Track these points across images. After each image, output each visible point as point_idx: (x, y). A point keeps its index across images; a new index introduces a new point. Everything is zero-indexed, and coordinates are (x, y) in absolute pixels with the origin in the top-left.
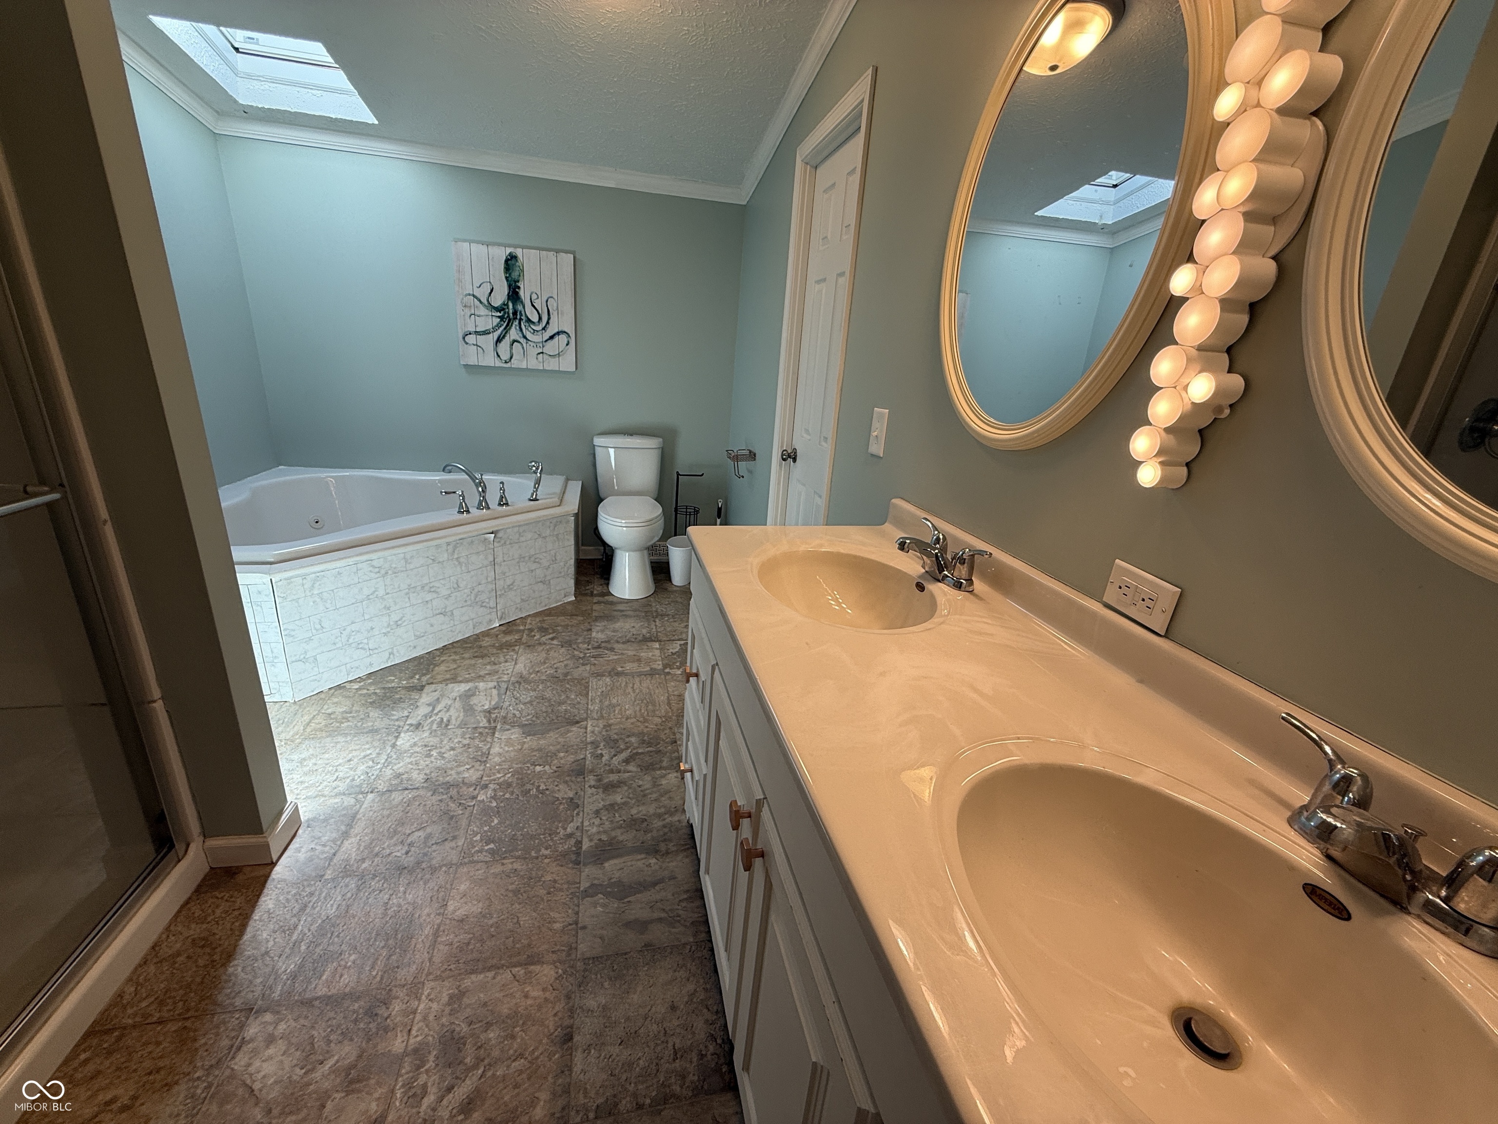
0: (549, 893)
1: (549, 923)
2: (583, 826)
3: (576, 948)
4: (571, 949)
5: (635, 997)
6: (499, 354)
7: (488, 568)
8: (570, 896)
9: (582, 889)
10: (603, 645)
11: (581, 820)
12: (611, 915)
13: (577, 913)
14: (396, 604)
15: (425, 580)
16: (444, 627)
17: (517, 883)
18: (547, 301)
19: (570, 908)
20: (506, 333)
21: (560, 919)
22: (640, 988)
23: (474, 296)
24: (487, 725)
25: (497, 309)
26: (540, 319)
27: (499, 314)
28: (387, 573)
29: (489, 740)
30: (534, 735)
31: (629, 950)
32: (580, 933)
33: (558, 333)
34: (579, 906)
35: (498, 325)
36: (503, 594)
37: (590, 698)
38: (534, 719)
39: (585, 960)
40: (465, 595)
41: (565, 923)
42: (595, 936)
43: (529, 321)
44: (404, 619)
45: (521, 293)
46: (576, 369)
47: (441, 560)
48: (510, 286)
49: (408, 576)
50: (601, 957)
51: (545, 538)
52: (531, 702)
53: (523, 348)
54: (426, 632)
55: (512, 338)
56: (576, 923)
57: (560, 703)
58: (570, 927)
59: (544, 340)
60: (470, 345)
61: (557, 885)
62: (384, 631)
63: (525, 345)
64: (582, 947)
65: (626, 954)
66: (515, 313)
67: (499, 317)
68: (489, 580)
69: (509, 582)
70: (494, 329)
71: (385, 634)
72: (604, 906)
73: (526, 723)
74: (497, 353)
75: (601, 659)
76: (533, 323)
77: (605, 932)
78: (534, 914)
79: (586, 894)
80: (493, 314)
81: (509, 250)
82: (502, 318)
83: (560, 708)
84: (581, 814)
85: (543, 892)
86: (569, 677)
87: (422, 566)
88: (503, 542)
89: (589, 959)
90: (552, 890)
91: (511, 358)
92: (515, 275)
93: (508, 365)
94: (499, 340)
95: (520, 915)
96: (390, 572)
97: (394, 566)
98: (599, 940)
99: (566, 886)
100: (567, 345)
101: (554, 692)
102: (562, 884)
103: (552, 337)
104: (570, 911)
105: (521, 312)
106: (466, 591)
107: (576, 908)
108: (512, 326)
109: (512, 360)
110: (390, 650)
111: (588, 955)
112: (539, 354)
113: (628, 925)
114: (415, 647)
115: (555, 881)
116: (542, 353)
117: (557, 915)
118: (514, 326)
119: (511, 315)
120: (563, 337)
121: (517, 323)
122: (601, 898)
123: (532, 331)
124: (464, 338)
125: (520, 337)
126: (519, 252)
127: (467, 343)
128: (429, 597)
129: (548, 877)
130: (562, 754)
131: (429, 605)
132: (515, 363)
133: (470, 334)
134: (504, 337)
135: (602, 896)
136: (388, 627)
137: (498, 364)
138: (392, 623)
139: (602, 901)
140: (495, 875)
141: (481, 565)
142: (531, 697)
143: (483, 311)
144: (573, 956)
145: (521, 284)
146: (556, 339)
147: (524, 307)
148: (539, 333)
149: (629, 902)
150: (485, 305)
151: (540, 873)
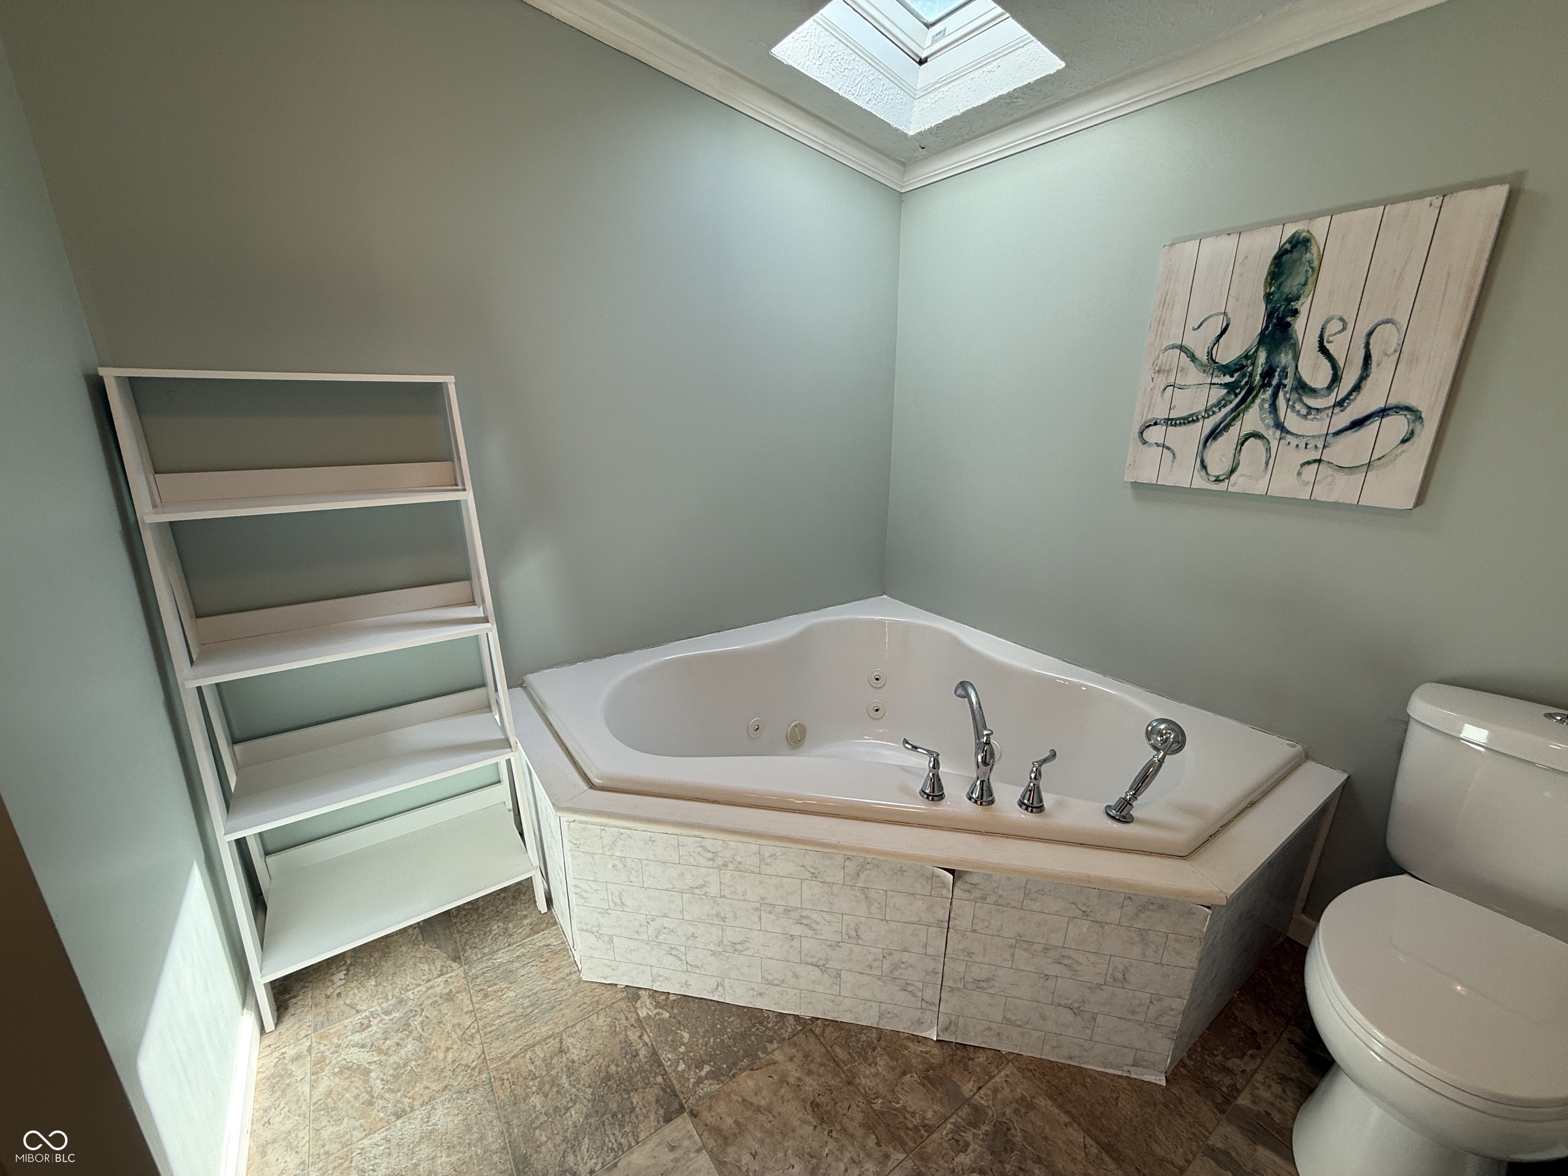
6: (1208, 462)
7: (932, 930)
14: (735, 918)
15: (794, 902)
16: (820, 988)
18: (1370, 334)
20: (1234, 419)
23: (1182, 348)
25: (1227, 369)
26: (1336, 378)
27: (1228, 379)
28: (725, 865)
33: (1383, 412)
35: (1219, 403)
36: (959, 990)
40: (871, 957)
43: (1302, 387)
44: (747, 945)
45: (1299, 325)
46: (1420, 500)
48: (1270, 315)
49: (761, 883)
53: (1269, 450)
54: (783, 981)
55: (1247, 430)
59: (1332, 431)
60: (1150, 445)
62: (712, 947)
63: (1274, 444)
66: (1268, 373)
67: (1226, 385)
68: (930, 951)
69: (977, 972)
70: (1209, 412)
71: (714, 953)
74: (1202, 462)
76: (1313, 392)
80: (1215, 380)
81: (1290, 230)
82: (1231, 388)
87: (790, 876)
88: (977, 894)
91: (1233, 471)
92: (1291, 285)
93: (1222, 487)
94: (1214, 435)
96: (731, 866)
100: (1404, 441)
103: (1357, 424)
105: (1284, 369)
106: (873, 950)
108: (1253, 401)
109: (1234, 477)
110: (719, 980)
112: (1309, 463)
114: (761, 994)
116: (1319, 461)
118: (1258, 401)
119: (1258, 378)
120: (1397, 425)
121: (1270, 391)
123: (1304, 411)
124: (1142, 433)
125: (1268, 427)
126: (1318, 229)
127: (1145, 442)
128: (797, 930)
131: (796, 943)
132: (1238, 483)
133: (1156, 424)
134: (1226, 428)
136: (719, 945)
137: (1200, 482)
138: (725, 942)
141: (915, 919)
143: (1194, 375)
145: (1303, 306)
146: (1372, 428)
147: (1296, 358)
148: (1323, 415)
150: (1202, 365)
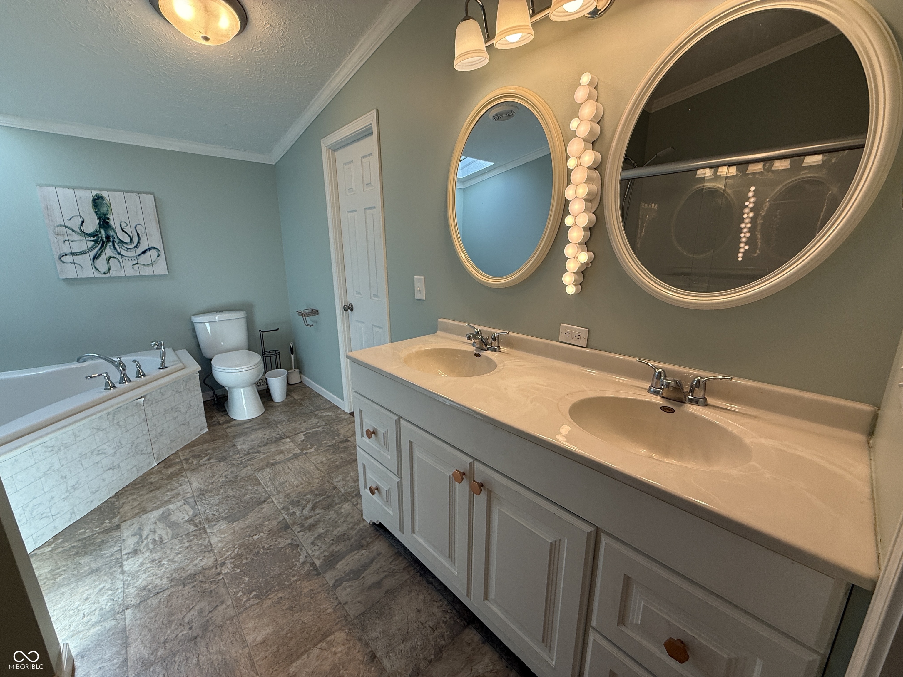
0: (312, 598)
1: (323, 612)
2: (309, 554)
3: (348, 615)
4: (345, 617)
5: (397, 618)
6: (97, 267)
7: (143, 424)
8: (327, 592)
9: (331, 585)
10: (250, 451)
11: (305, 552)
12: (358, 589)
13: (337, 598)
15: (94, 446)
17: (287, 603)
19: (331, 599)
21: (328, 607)
22: (396, 612)
24: (196, 528)
25: (90, 235)
26: (131, 240)
28: (59, 449)
29: (204, 536)
30: (238, 520)
31: (379, 599)
32: (346, 607)
34: (335, 594)
36: (156, 441)
37: (263, 485)
38: (231, 511)
39: (358, 617)
41: (334, 606)
42: (355, 604)
45: (111, 222)
46: (168, 272)
47: (104, 428)
48: (100, 218)
50: (366, 611)
51: (180, 392)
52: (221, 502)
56: (340, 603)
57: (244, 495)
58: (337, 607)
59: (138, 254)
61: (314, 591)
64: (352, 613)
65: (378, 602)
66: (108, 237)
68: (144, 433)
69: (159, 431)
72: (349, 587)
73: (226, 515)
75: (254, 460)
77: (359, 599)
78: (310, 613)
79: (335, 586)
83: (245, 498)
84: (303, 549)
85: (307, 600)
86: (239, 478)
88: (150, 402)
89: (359, 615)
90: (313, 595)
92: (104, 210)
95: (301, 618)
96: (62, 448)
97: (65, 442)
98: (359, 604)
99: (320, 589)
101: (235, 490)
102: (317, 589)
104: (332, 600)
107: (335, 596)
111: (357, 614)
113: (370, 588)
115: (312, 590)
116: (137, 264)
117: (325, 606)
120: (154, 253)
121: (111, 244)
122: (346, 584)
129: (306, 590)
130: (267, 523)
134: (100, 255)
135: (346, 583)
138: (69, 488)
139: (347, 585)
140: (269, 607)
142: (219, 499)
144: (350, 619)
145: (110, 216)
147: (115, 232)
148: (132, 250)
149: (363, 577)
151: (299, 591)
